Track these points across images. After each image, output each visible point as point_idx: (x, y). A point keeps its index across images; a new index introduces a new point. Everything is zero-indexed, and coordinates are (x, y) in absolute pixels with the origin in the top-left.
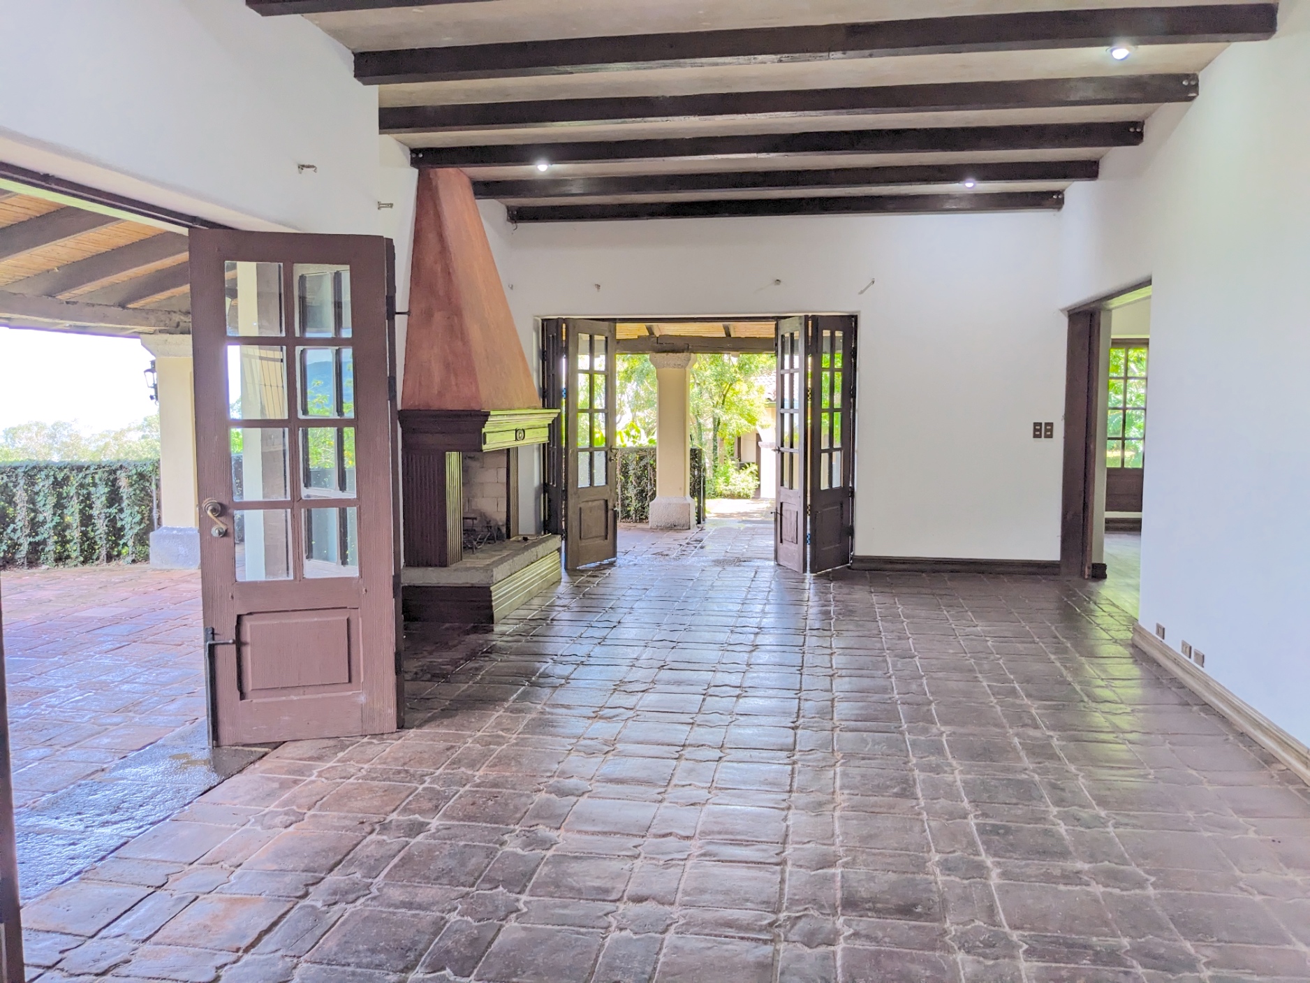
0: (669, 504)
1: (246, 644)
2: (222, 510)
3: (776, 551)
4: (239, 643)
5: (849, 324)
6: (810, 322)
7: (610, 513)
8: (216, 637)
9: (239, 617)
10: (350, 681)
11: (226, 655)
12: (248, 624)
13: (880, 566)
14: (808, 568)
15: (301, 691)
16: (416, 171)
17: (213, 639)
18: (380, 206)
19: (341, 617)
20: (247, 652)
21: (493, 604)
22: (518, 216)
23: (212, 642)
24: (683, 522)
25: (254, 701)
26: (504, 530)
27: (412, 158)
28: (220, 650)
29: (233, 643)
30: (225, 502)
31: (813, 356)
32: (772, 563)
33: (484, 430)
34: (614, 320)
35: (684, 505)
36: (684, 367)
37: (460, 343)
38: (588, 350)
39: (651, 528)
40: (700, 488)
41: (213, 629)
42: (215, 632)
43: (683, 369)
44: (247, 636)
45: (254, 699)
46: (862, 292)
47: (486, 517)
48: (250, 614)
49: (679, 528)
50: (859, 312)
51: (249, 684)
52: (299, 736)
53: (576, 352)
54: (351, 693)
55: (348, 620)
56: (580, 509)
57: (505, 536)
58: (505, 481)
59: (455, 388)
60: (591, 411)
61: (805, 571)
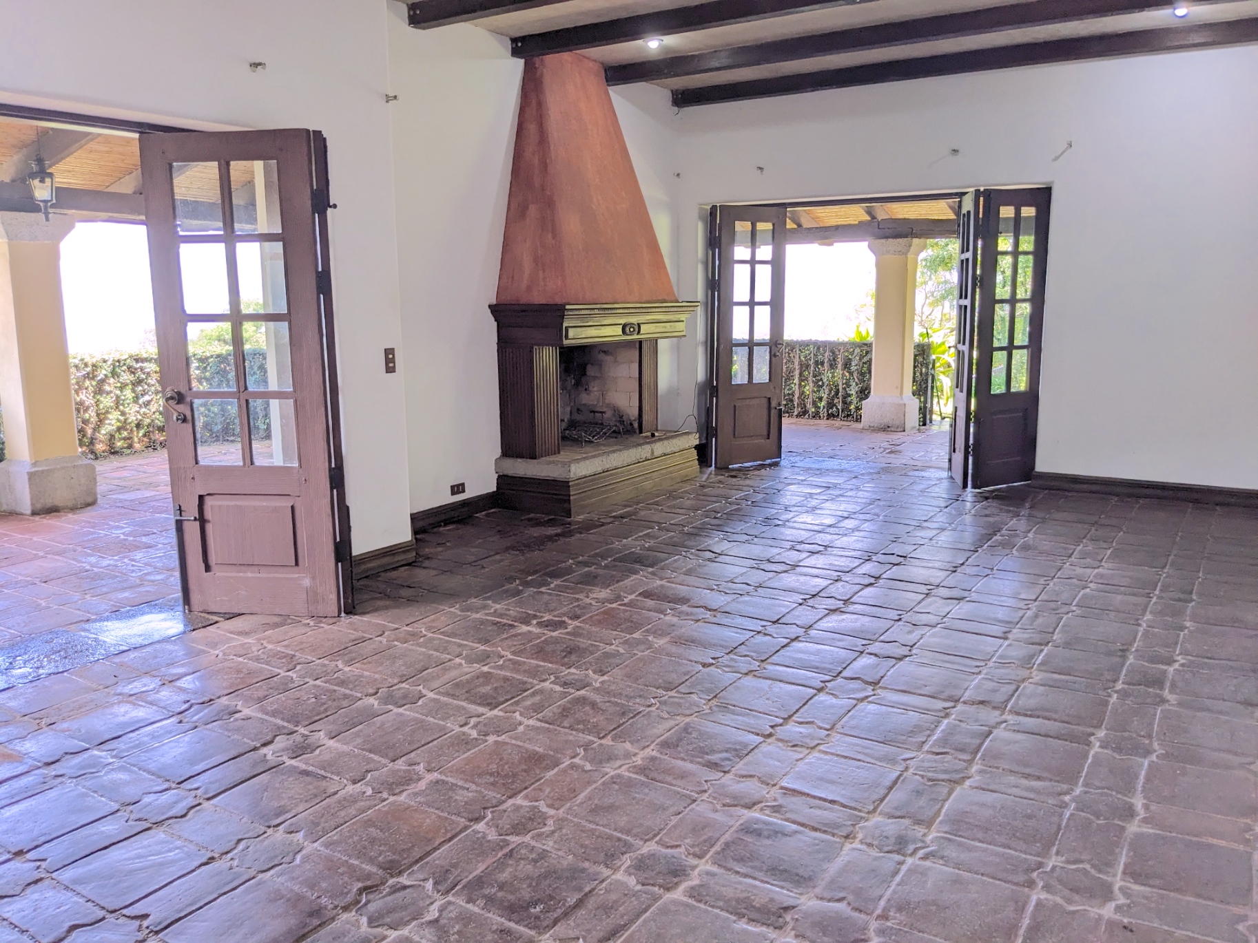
0: (883, 404)
1: (209, 521)
2: (179, 398)
3: (950, 460)
4: (202, 520)
5: (1041, 197)
6: (982, 199)
7: (773, 412)
8: (183, 513)
9: (201, 498)
10: (297, 564)
11: (192, 530)
12: (209, 502)
13: (1066, 486)
14: (970, 483)
15: (256, 569)
16: (521, 62)
17: (181, 516)
18: (388, 99)
19: (286, 503)
20: (209, 528)
21: (571, 498)
22: (684, 99)
23: (179, 518)
24: (897, 423)
25: (217, 574)
26: (636, 425)
27: (512, 48)
28: (186, 525)
29: (195, 519)
30: (183, 391)
31: (983, 239)
32: (945, 474)
33: (565, 325)
34: (784, 205)
35: (900, 405)
36: (906, 254)
37: (550, 236)
38: (749, 239)
39: (863, 429)
40: (927, 387)
41: (180, 506)
42: (182, 509)
43: (904, 256)
44: (208, 515)
45: (217, 572)
46: (1056, 158)
47: (619, 411)
48: (208, 494)
49: (893, 429)
50: (1052, 182)
51: (213, 559)
52: (254, 610)
53: (732, 241)
54: (297, 576)
55: (293, 507)
56: (735, 406)
57: (638, 431)
58: (637, 375)
59: (542, 283)
60: (752, 304)
61: (965, 486)
